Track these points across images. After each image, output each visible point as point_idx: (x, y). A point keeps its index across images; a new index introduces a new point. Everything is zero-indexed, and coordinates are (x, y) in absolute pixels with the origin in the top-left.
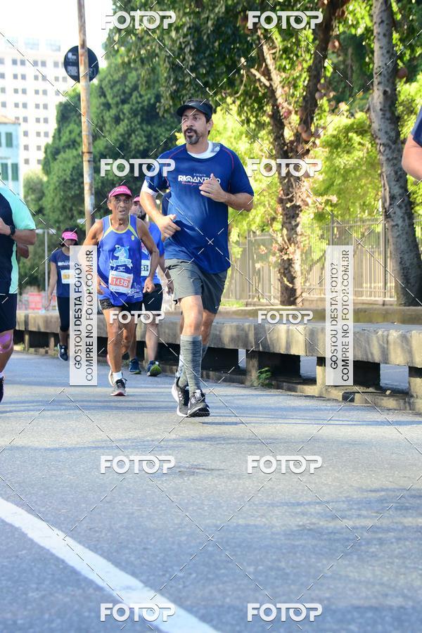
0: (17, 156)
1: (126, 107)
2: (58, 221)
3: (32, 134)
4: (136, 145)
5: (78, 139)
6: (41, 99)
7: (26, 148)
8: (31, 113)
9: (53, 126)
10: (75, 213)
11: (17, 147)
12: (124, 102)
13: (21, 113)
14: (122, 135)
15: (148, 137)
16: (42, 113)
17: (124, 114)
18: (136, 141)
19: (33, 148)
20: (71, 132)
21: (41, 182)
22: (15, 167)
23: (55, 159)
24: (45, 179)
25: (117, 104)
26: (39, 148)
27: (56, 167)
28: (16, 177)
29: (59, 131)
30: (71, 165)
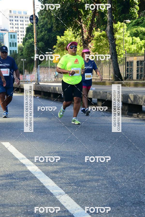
0: (16, 41)
1: (44, 28)
2: (26, 57)
3: (20, 35)
4: (46, 38)
5: (31, 37)
6: (22, 26)
7: (18, 38)
8: (20, 30)
9: (25, 33)
10: (31, 55)
11: (16, 38)
12: (43, 27)
13: (17, 30)
14: (42, 35)
15: (49, 36)
16: (22, 30)
17: (43, 30)
18: (46, 37)
19: (20, 38)
20: (30, 35)
21: (22, 47)
22: (16, 43)
23: (26, 42)
24: (23, 46)
25: (41, 28)
26: (21, 38)
27: (26, 43)
28: (16, 46)
29: (26, 34)
30: (30, 43)
